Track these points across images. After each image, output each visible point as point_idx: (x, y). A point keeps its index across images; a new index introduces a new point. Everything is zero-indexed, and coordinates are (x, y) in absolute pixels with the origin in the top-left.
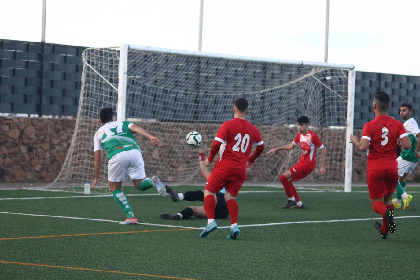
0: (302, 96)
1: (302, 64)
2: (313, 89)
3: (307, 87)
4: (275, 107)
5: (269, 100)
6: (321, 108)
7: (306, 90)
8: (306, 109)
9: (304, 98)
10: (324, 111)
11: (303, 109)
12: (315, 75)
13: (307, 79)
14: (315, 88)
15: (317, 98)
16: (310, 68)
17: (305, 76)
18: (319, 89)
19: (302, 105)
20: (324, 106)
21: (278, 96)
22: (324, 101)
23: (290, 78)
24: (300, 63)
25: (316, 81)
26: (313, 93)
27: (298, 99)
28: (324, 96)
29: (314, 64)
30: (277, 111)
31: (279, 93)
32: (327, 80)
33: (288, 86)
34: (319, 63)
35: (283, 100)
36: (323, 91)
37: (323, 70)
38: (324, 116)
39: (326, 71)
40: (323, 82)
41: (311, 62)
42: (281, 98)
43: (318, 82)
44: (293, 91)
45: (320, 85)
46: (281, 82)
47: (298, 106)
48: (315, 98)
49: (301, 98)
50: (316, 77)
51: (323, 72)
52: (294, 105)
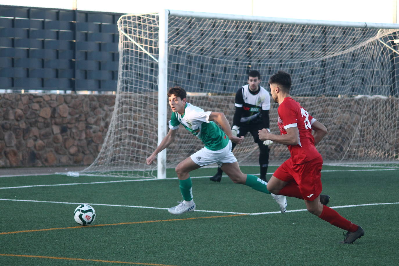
0: (368, 63)
1: (366, 26)
2: (380, 54)
3: (373, 53)
4: (338, 76)
5: (329, 68)
6: (390, 77)
7: (373, 56)
8: (372, 77)
9: (370, 65)
10: (394, 80)
11: (369, 78)
12: (381, 39)
13: (373, 43)
14: (382, 53)
15: (386, 65)
16: (375, 31)
17: (371, 40)
18: (387, 54)
19: (368, 74)
20: (393, 74)
21: (341, 63)
22: (393, 68)
23: (354, 43)
24: (364, 25)
25: (382, 45)
26: (380, 59)
27: (363, 66)
28: (393, 61)
29: (380, 26)
30: (340, 80)
31: (340, 59)
32: (395, 44)
33: (351, 52)
34: (386, 24)
35: (346, 68)
36: (392, 56)
37: (391, 32)
38: (394, 85)
39: (395, 33)
40: (390, 46)
41: (376, 24)
42: (344, 65)
43: (385, 46)
44: (357, 59)
45: (388, 49)
46: (344, 48)
47: (365, 75)
48: (382, 64)
49: (368, 66)
50: (383, 41)
51: (391, 34)
52: (360, 74)
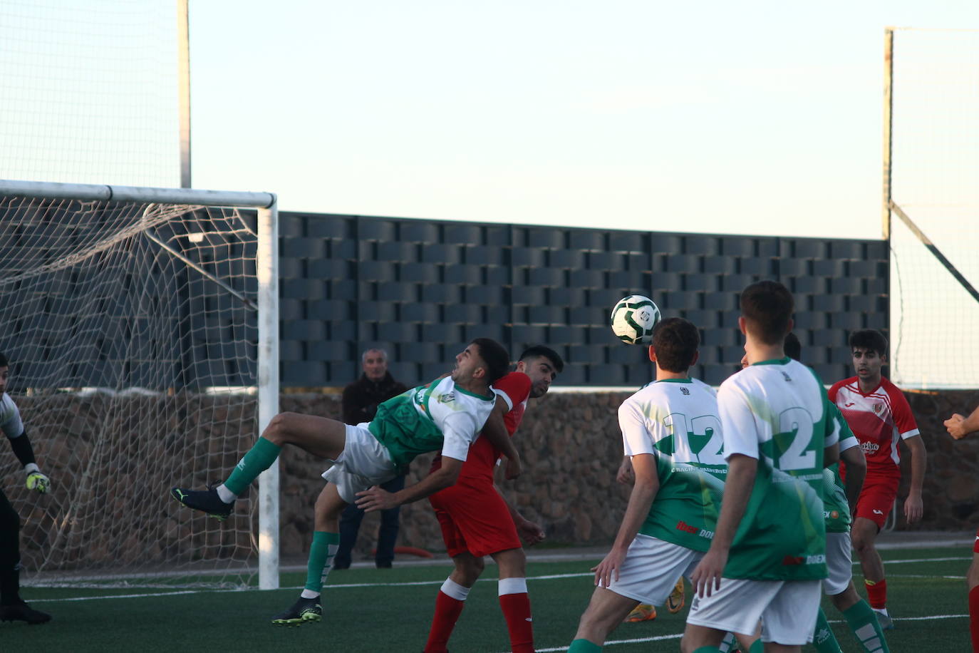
0: (116, 297)
1: (112, 194)
2: (150, 273)
3: (131, 270)
4: (31, 334)
5: (9, 311)
6: (176, 336)
7: (129, 277)
8: (128, 336)
9: (122, 302)
10: (187, 344)
11: (118, 341)
12: (152, 230)
13: (127, 243)
14: (156, 271)
15: (165, 300)
16: (136, 209)
17: (124, 234)
18: (169, 272)
19: (114, 325)
20: (186, 327)
21: (41, 298)
22: (186, 310)
23: (76, 241)
24: (105, 192)
25: (157, 247)
26: (151, 287)
27: (101, 306)
28: (184, 294)
29: (149, 194)
30: (38, 346)
31: (40, 288)
32: (193, 244)
33: (70, 268)
34: (164, 190)
35: (55, 311)
36: (182, 280)
37: (177, 211)
38: (188, 358)
39: (187, 216)
40: (179, 250)
41: (139, 189)
42: (47, 304)
43: (165, 250)
44: (87, 285)
45: (172, 260)
46: (48, 257)
47: (105, 329)
48: (156, 300)
49: (114, 303)
50: (157, 237)
51: (178, 218)
52: (92, 327)
